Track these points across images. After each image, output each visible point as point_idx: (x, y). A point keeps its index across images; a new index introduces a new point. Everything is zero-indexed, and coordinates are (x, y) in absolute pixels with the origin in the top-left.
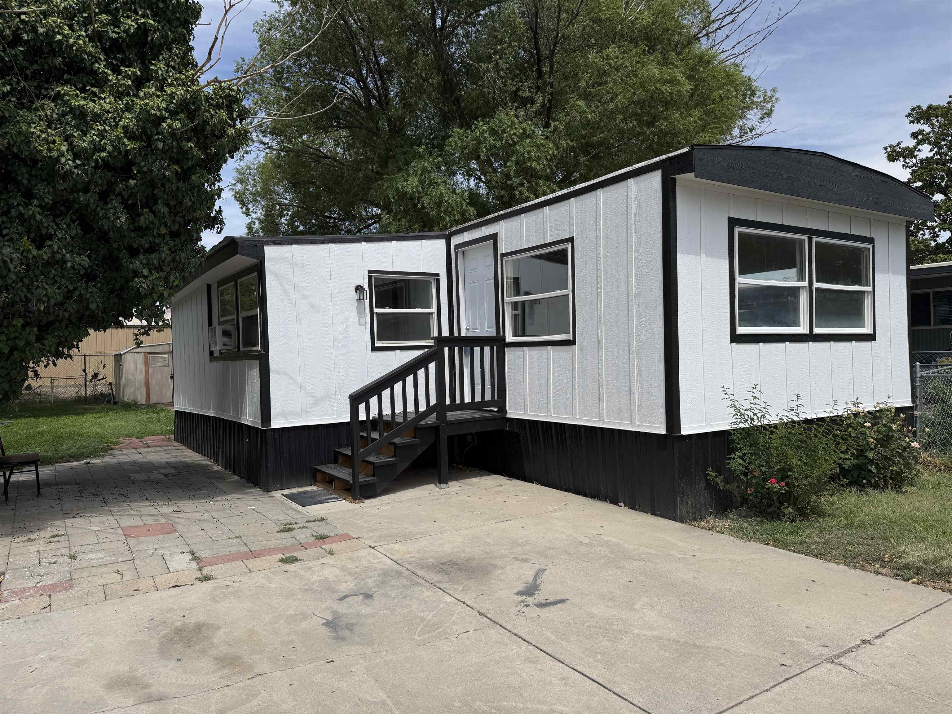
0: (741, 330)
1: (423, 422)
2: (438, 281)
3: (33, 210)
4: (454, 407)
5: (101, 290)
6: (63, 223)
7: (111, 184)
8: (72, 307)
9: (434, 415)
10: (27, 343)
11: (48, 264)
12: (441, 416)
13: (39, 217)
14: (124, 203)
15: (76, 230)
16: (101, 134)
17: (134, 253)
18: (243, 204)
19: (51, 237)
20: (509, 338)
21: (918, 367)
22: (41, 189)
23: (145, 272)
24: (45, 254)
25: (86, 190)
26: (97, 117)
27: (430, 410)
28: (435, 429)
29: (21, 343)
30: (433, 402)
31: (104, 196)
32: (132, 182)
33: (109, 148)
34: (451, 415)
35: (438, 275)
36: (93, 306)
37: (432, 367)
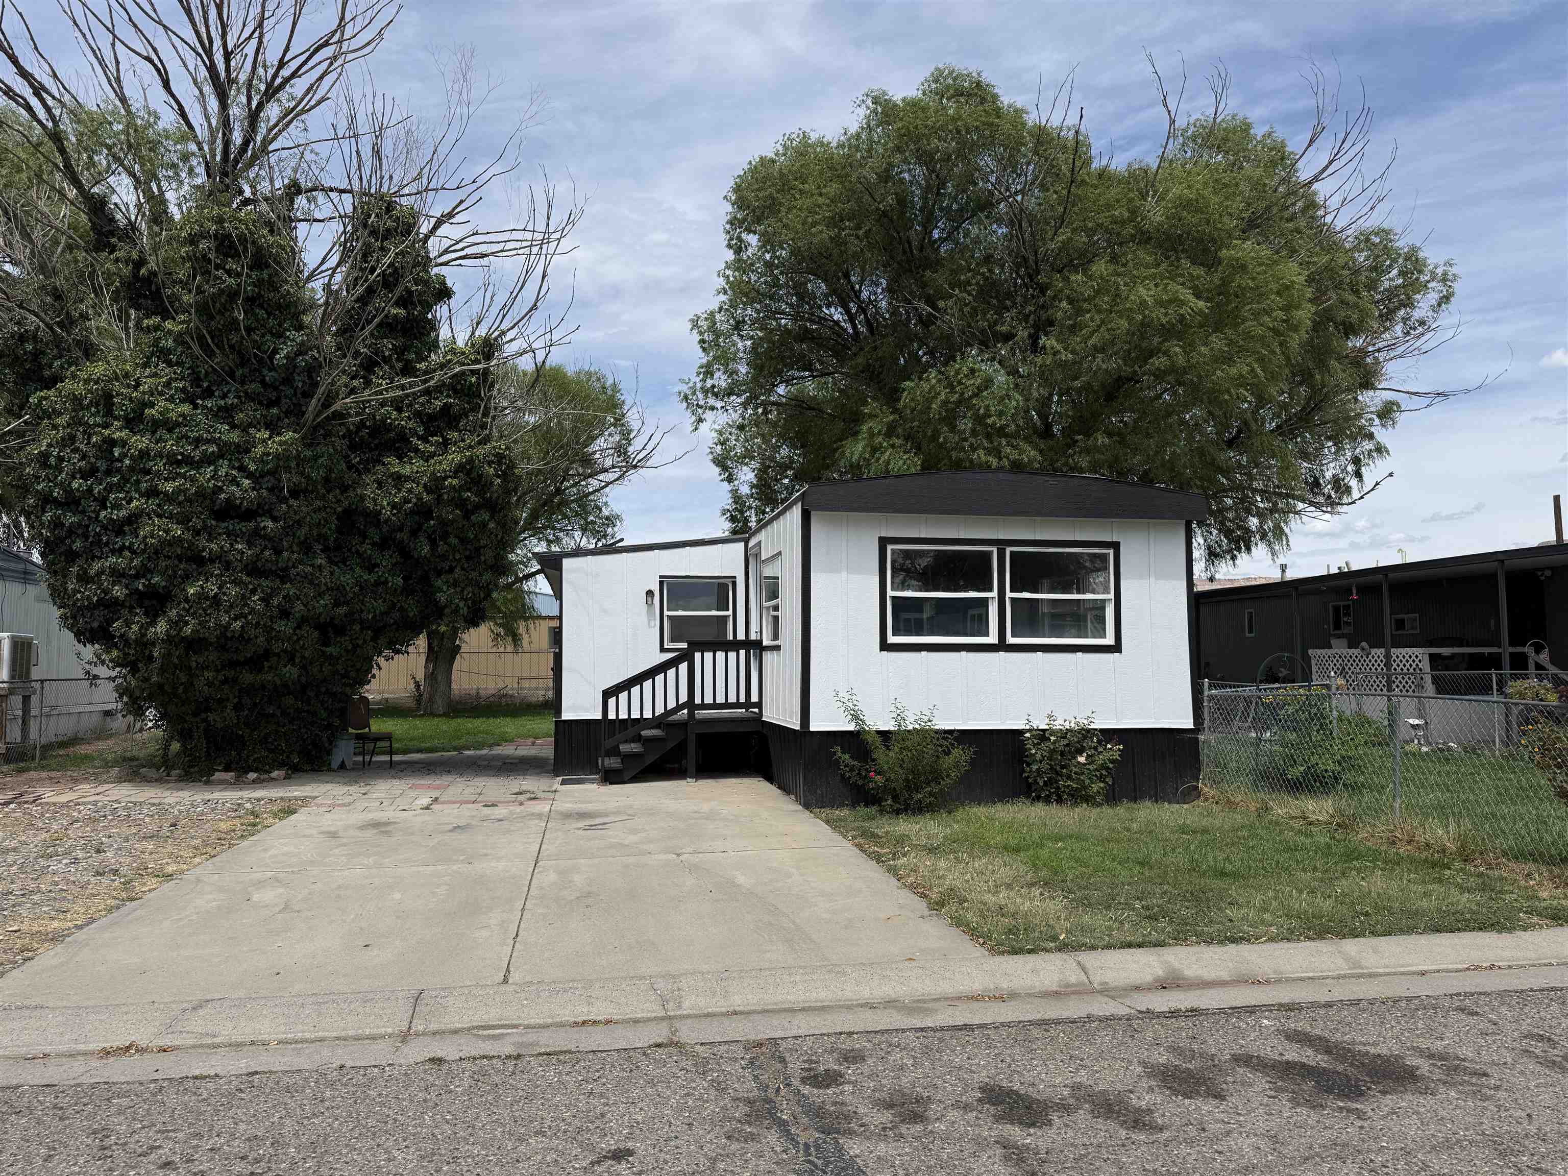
0: (892, 639)
1: (671, 718)
2: (734, 584)
3: (366, 548)
4: (704, 706)
5: (418, 602)
6: (387, 554)
7: (420, 525)
8: (396, 615)
9: (685, 711)
10: (365, 641)
11: (377, 584)
12: (691, 714)
13: (369, 552)
14: (429, 538)
15: (396, 558)
16: (410, 491)
17: (439, 573)
18: (725, 469)
19: (377, 565)
20: (765, 643)
21: (1206, 685)
22: (372, 531)
23: (445, 588)
24: (372, 578)
25: (401, 529)
26: (408, 479)
27: (679, 707)
28: (682, 725)
29: (360, 642)
30: (683, 698)
31: (414, 533)
32: (432, 522)
33: (414, 500)
34: (701, 714)
35: (735, 577)
36: (411, 614)
37: (684, 667)
